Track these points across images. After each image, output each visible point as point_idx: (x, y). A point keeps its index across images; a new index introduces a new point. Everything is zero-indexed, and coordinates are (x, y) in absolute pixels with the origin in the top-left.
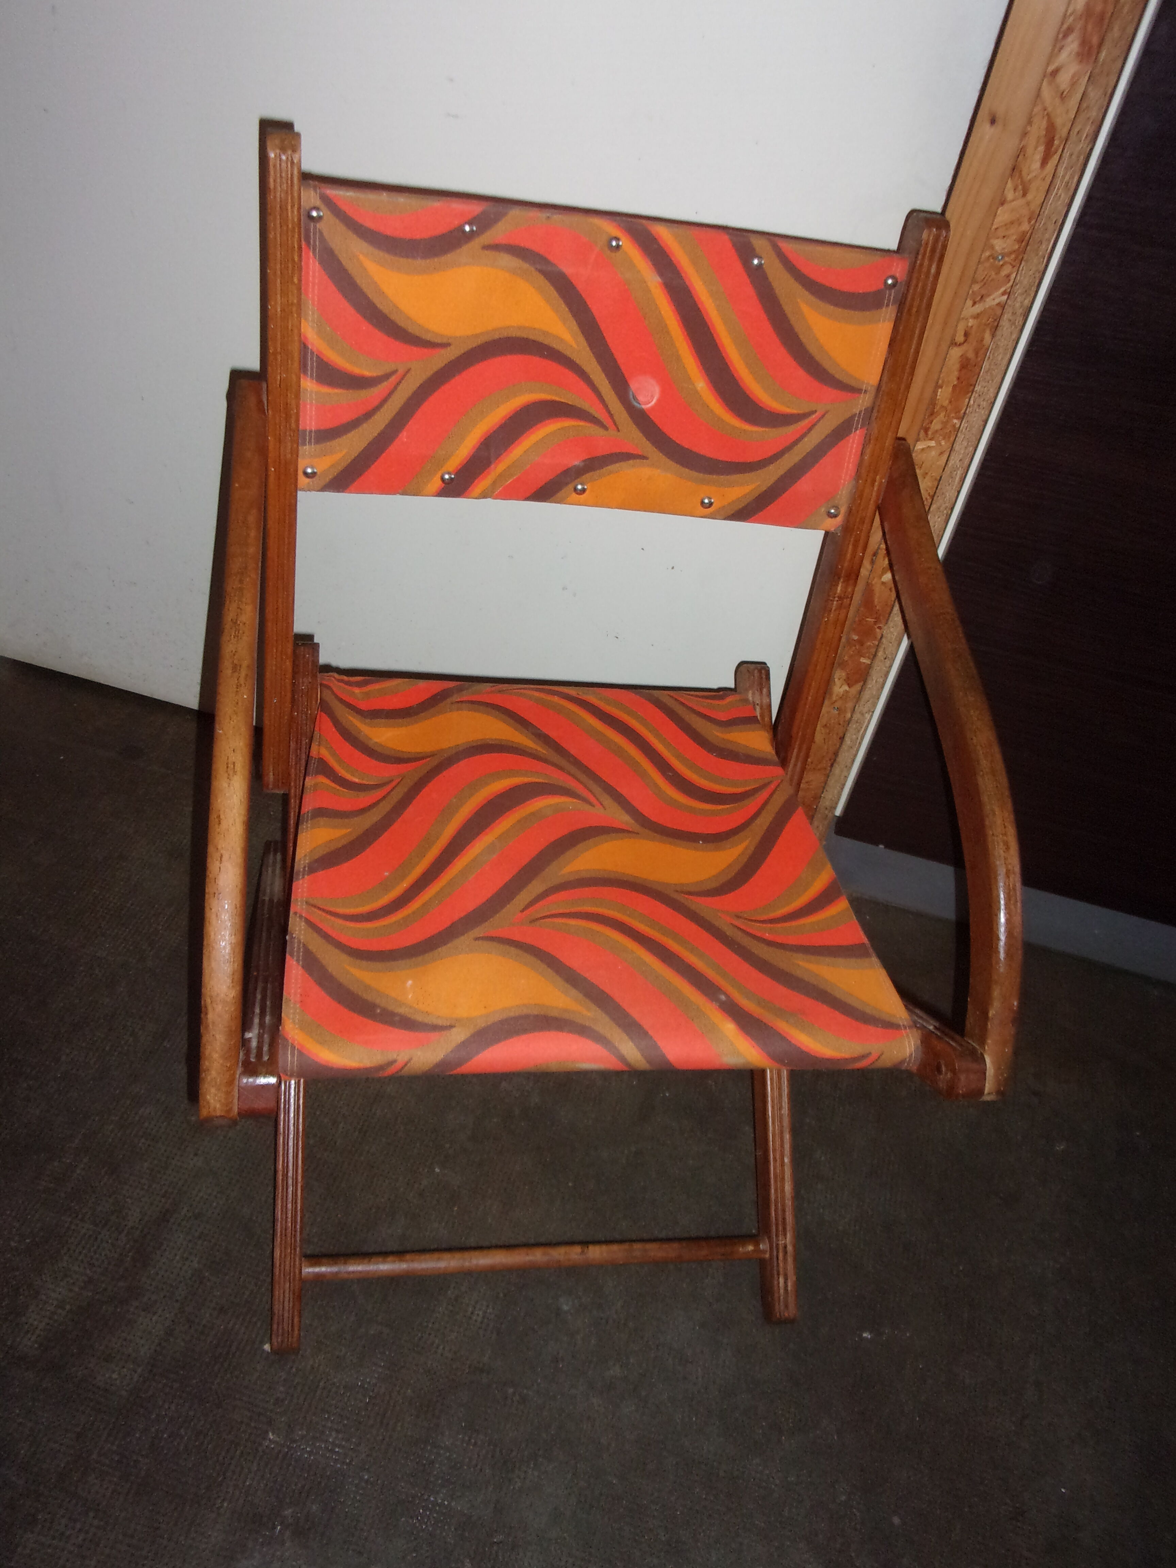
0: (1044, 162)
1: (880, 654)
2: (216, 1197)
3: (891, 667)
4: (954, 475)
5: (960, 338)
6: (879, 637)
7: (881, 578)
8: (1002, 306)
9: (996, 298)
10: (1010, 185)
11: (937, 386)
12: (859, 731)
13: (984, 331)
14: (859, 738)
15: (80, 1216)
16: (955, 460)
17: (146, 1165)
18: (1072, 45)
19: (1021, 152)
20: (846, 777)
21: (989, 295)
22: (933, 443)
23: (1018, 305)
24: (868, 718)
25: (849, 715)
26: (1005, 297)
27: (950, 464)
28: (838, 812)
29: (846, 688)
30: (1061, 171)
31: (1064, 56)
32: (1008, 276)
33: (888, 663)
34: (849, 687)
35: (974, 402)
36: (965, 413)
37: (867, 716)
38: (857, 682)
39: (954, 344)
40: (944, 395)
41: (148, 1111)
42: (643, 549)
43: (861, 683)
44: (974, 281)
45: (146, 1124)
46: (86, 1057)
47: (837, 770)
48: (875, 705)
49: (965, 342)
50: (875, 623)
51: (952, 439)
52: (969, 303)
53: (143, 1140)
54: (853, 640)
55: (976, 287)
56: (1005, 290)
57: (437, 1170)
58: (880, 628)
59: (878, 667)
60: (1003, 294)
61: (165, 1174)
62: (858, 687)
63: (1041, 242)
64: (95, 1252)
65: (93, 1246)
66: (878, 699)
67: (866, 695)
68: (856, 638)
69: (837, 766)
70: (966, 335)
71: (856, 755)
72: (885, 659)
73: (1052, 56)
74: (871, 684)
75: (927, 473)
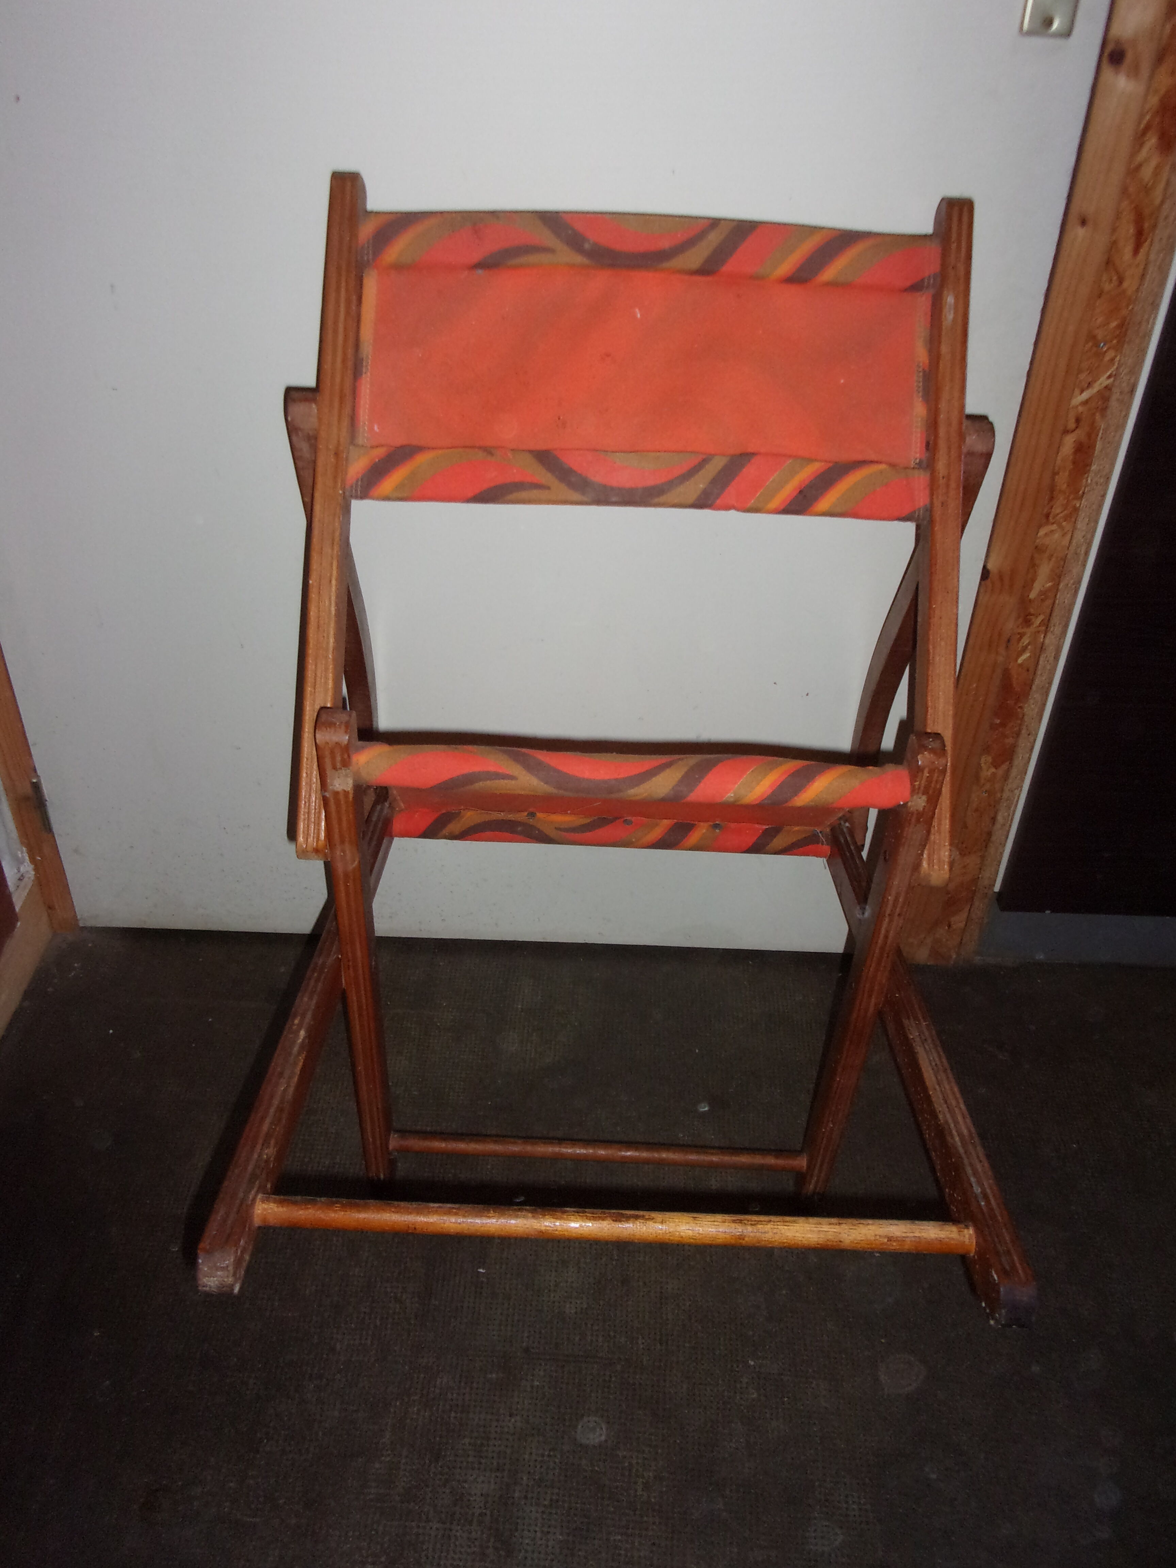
0: (1136, 251)
1: (1024, 732)
2: (549, 1456)
3: (1035, 740)
4: (1079, 551)
5: (1072, 425)
6: (1021, 716)
7: (1017, 661)
8: (1108, 388)
9: (1103, 381)
10: (1105, 277)
11: (1055, 474)
12: (1009, 808)
13: (1094, 414)
14: (1011, 814)
15: (424, 1517)
16: (1079, 536)
17: (467, 1441)
18: (1152, 141)
19: (1113, 246)
20: (1002, 854)
21: (1095, 382)
22: (1054, 527)
23: (1124, 385)
24: (1018, 794)
25: (999, 795)
26: (1112, 380)
27: (1074, 541)
28: (997, 888)
29: (993, 770)
30: (1152, 257)
31: (1144, 153)
32: (1112, 360)
33: (1031, 738)
34: (996, 769)
35: (1091, 480)
36: (1084, 493)
37: (1017, 792)
38: (1003, 762)
39: (1066, 432)
40: (1062, 481)
41: (445, 1380)
42: (775, 683)
43: (1008, 763)
44: (1080, 371)
45: (449, 1396)
46: (360, 1339)
47: (992, 850)
48: (1023, 780)
49: (1077, 427)
50: (1016, 704)
51: (1073, 519)
52: (1077, 391)
53: (453, 1414)
54: (996, 724)
55: (1082, 376)
56: (1111, 374)
57: (752, 1363)
58: (1021, 707)
59: (1022, 743)
60: (1109, 377)
61: (488, 1445)
62: (1005, 767)
63: (1140, 323)
64: (455, 1552)
65: (450, 1546)
66: (1026, 773)
67: (1014, 772)
68: (998, 721)
69: (991, 844)
70: (1078, 420)
71: (1008, 832)
72: (1029, 735)
73: (1133, 154)
74: (1018, 761)
75: (1052, 555)
